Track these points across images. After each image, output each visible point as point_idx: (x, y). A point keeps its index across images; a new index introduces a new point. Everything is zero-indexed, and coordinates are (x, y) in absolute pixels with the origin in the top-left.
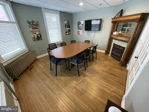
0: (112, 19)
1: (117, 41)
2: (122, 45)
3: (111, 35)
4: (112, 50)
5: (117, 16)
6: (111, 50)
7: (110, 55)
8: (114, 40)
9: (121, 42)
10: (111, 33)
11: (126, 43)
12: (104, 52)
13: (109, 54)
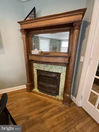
0: (19, 22)
1: (42, 64)
2: (53, 70)
3: (28, 55)
4: (38, 81)
5: (28, 19)
6: (35, 81)
7: (36, 90)
8: (36, 64)
9: (49, 66)
10: (27, 52)
11: (59, 67)
12: (24, 87)
13: (34, 88)
